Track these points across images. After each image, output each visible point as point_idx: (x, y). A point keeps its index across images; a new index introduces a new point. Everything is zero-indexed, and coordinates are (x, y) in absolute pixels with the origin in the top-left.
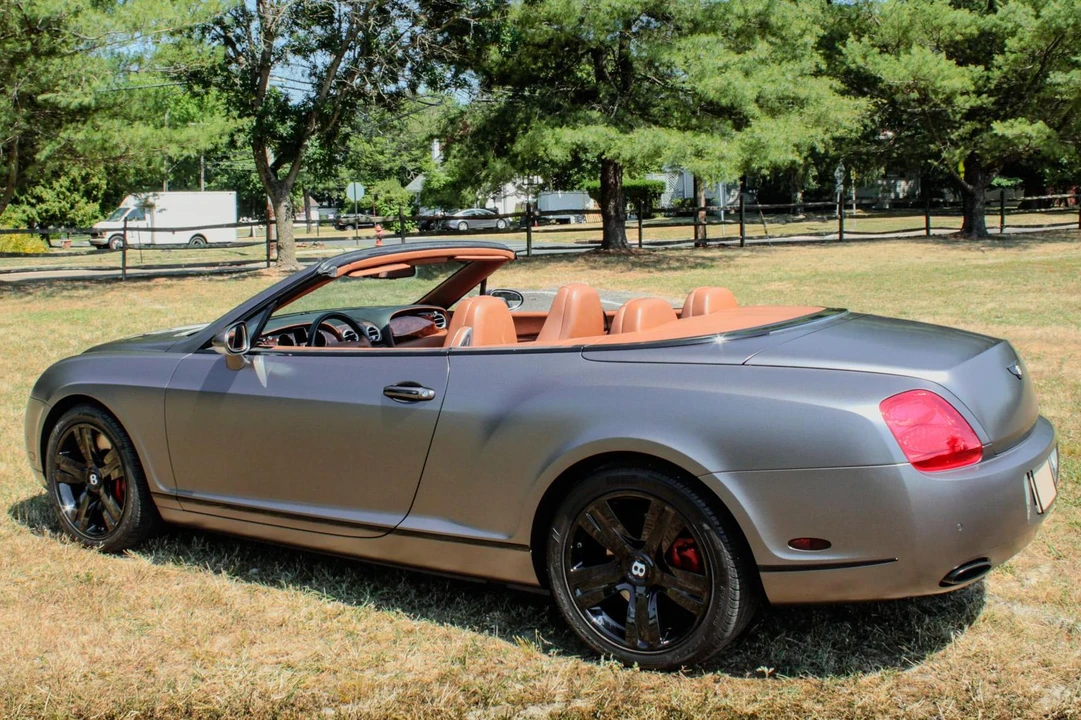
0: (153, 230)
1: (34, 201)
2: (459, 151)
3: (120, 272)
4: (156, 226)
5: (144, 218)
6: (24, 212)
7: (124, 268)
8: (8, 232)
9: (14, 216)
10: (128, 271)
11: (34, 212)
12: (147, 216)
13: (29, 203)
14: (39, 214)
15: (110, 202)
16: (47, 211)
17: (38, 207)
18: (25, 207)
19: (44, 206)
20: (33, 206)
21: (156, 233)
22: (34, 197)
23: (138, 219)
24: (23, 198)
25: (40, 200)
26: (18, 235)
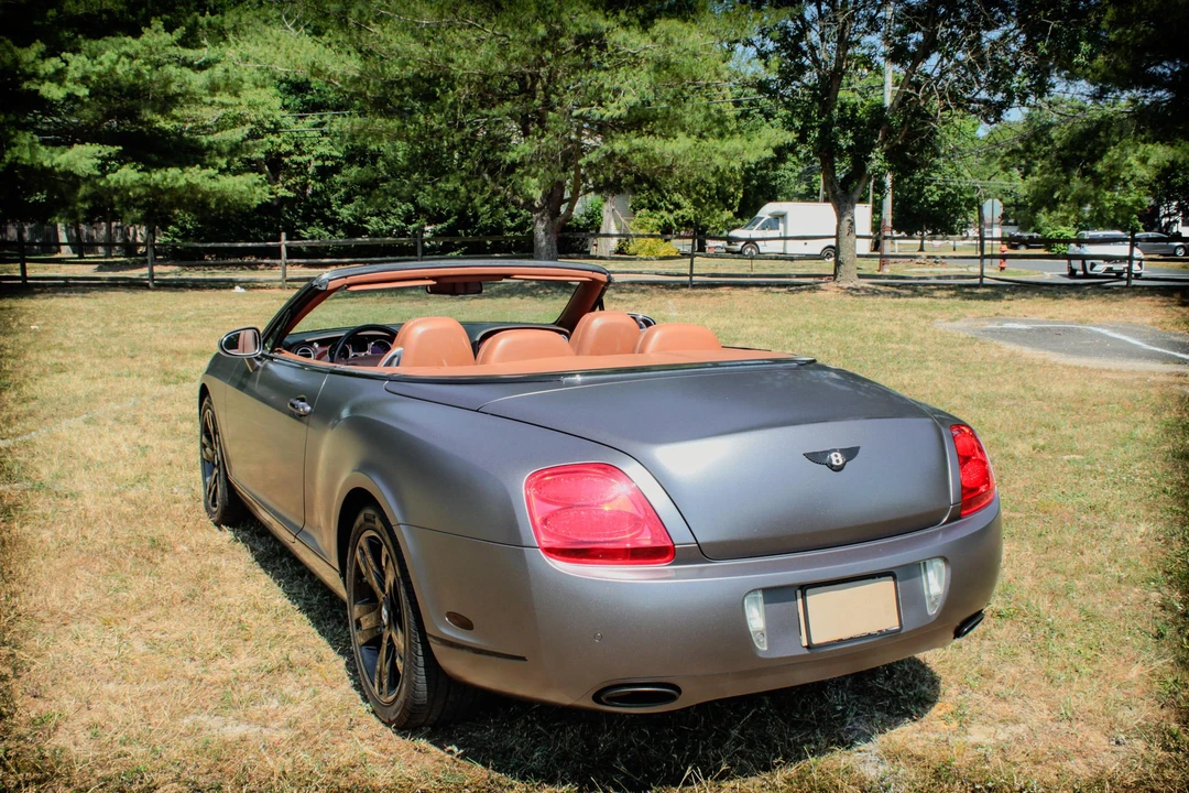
0: (786, 238)
1: (671, 207)
2: (1041, 168)
3: (687, 279)
4: (789, 235)
5: (778, 229)
6: (662, 217)
7: (691, 275)
8: (643, 236)
9: (651, 221)
10: (694, 278)
11: (671, 218)
12: (781, 225)
13: (667, 209)
14: (676, 220)
15: (748, 210)
16: (683, 217)
17: (675, 213)
18: (664, 213)
19: (681, 213)
20: (671, 212)
21: (788, 242)
22: (672, 204)
23: (771, 229)
24: (662, 204)
25: (678, 206)
26: (652, 240)
